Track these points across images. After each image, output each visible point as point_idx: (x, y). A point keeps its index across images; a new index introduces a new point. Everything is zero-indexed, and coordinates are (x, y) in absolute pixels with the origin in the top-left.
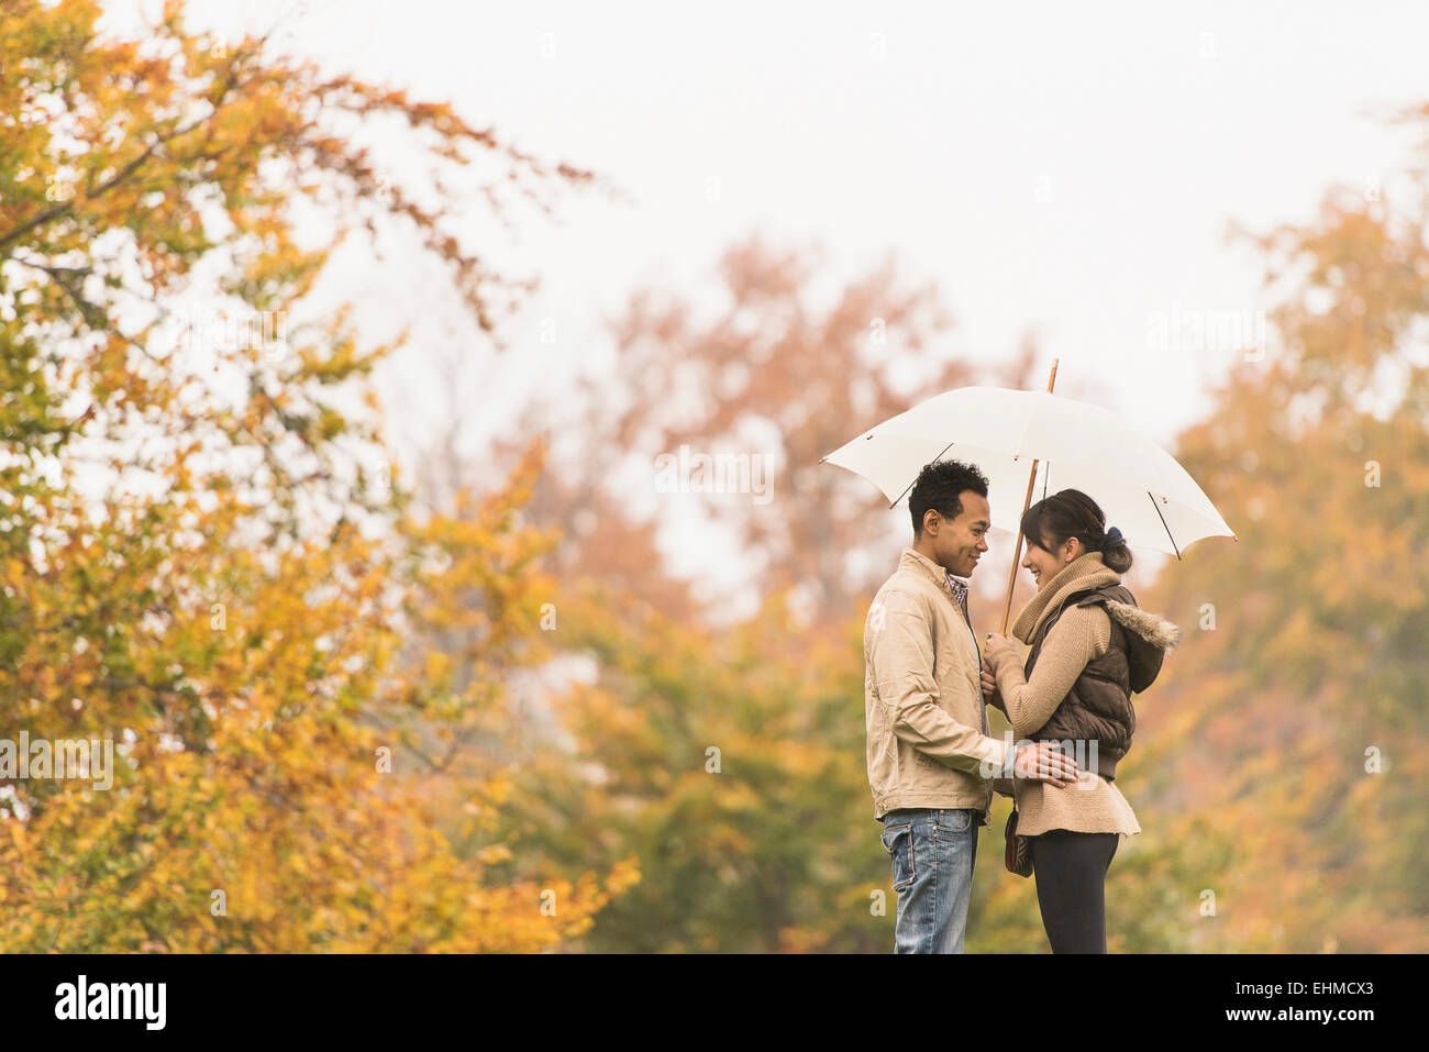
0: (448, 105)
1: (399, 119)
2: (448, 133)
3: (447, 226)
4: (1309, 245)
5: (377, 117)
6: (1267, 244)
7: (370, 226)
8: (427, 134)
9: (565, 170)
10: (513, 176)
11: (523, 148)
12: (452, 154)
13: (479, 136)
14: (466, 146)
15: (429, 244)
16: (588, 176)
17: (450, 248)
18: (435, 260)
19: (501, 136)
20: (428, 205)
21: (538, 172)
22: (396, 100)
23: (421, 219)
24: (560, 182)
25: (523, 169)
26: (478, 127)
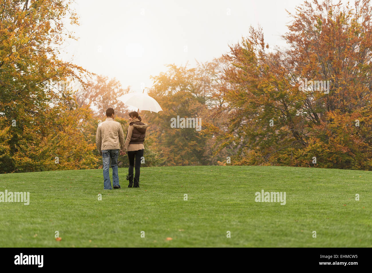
0: (81, 67)
1: (76, 68)
2: (81, 70)
3: (81, 79)
4: (159, 79)
5: (74, 68)
6: (154, 78)
7: (74, 79)
8: (79, 70)
9: (92, 74)
10: (88, 74)
11: (88, 71)
12: (82, 72)
13: (84, 70)
14: (83, 71)
15: (79, 81)
16: (95, 74)
17: (81, 81)
18: (80, 82)
19: (87, 70)
20: (80, 77)
21: (90, 74)
22: (76, 67)
23: (78, 78)
24: (92, 75)
25: (88, 73)
26: (84, 69)
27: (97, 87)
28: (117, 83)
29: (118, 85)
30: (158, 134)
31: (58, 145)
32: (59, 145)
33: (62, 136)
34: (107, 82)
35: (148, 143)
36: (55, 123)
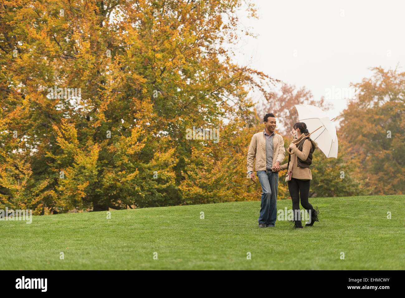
0: (262, 72)
1: (256, 74)
2: (262, 76)
3: (262, 87)
4: (361, 86)
5: (253, 74)
6: (355, 86)
7: (253, 88)
8: (259, 76)
9: (276, 80)
10: (270, 81)
11: (271, 78)
12: (263, 78)
13: (266, 76)
14: (265, 77)
15: (260, 90)
16: (280, 81)
17: (263, 90)
18: (261, 91)
19: (269, 76)
20: (260, 85)
21: (273, 81)
22: (256, 72)
23: (258, 86)
24: (276, 82)
25: (271, 80)
26: (266, 75)
27: (281, 100)
28: (307, 93)
29: (308, 96)
30: (362, 157)
31: (234, 171)
32: (237, 171)
33: (239, 159)
34: (295, 93)
35: (349, 169)
36: (231, 143)
